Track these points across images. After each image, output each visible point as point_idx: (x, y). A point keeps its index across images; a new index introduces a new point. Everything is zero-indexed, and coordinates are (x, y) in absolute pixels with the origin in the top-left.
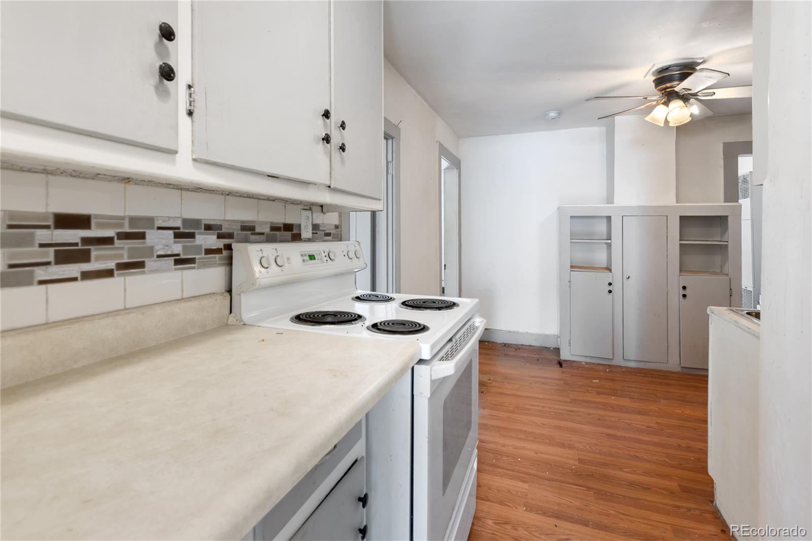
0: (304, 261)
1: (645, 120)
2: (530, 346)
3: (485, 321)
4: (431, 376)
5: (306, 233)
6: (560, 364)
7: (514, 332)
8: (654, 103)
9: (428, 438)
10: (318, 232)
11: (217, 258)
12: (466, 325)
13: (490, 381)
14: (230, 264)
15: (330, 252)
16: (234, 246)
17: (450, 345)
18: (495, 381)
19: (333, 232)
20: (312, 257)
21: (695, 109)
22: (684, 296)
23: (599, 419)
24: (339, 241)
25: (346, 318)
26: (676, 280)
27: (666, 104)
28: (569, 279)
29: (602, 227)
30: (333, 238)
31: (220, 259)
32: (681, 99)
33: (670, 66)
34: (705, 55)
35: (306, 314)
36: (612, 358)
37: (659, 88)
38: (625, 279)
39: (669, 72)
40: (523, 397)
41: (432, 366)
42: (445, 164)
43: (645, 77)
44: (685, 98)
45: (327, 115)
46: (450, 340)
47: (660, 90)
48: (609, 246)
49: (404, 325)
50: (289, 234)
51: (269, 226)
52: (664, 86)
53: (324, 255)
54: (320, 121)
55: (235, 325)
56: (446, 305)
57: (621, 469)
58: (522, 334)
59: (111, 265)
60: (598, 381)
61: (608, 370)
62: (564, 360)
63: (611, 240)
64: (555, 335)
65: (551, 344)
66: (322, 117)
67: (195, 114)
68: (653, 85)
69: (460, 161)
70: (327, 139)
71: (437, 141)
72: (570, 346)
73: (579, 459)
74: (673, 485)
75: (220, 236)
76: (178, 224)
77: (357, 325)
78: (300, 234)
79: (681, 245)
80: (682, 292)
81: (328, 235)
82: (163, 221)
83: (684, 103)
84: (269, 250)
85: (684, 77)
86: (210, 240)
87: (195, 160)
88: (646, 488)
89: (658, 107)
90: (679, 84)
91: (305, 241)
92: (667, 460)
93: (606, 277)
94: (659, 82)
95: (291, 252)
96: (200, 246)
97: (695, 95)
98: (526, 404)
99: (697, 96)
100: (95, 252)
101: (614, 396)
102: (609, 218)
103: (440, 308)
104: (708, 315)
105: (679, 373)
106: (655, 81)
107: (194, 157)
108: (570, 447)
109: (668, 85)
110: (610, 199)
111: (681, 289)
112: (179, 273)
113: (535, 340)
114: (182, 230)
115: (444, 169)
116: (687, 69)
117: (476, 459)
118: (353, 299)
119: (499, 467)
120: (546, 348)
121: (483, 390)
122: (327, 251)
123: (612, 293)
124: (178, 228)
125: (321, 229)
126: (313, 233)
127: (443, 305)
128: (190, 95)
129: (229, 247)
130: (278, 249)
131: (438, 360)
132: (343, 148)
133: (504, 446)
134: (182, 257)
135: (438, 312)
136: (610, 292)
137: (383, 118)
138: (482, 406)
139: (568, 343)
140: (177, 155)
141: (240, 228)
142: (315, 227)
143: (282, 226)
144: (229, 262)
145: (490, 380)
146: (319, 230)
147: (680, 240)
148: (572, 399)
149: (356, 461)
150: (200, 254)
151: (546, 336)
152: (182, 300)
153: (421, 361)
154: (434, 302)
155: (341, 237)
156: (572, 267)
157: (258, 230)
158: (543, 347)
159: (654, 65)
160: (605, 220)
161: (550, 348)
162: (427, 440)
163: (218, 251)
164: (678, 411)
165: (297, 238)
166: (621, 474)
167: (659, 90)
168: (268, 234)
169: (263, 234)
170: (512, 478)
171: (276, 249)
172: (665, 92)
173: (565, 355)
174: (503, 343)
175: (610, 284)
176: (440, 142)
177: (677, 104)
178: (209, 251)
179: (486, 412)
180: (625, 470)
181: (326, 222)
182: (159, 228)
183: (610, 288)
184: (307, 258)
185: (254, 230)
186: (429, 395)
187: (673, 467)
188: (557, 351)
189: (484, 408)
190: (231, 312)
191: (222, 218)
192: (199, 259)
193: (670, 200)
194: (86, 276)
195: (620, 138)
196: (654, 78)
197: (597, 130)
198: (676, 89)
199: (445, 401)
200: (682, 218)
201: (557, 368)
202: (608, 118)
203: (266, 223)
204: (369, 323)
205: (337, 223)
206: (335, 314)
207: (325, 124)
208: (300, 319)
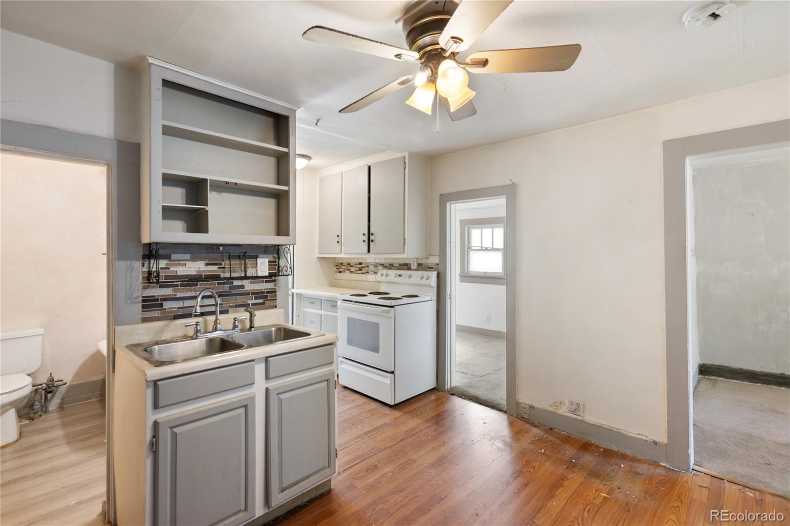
5: (413, 267)
10: (421, 267)
19: (434, 267)
45: (364, 234)
50: (406, 267)
59: (364, 272)
70: (364, 241)
84: (385, 271)
100: (363, 269)
122: (408, 274)
125: (424, 265)
126: (417, 267)
143: (404, 264)
157: (394, 265)
165: (409, 269)
168: (398, 267)
181: (429, 262)
184: (398, 276)
194: (362, 273)
203: (398, 263)
205: (438, 262)
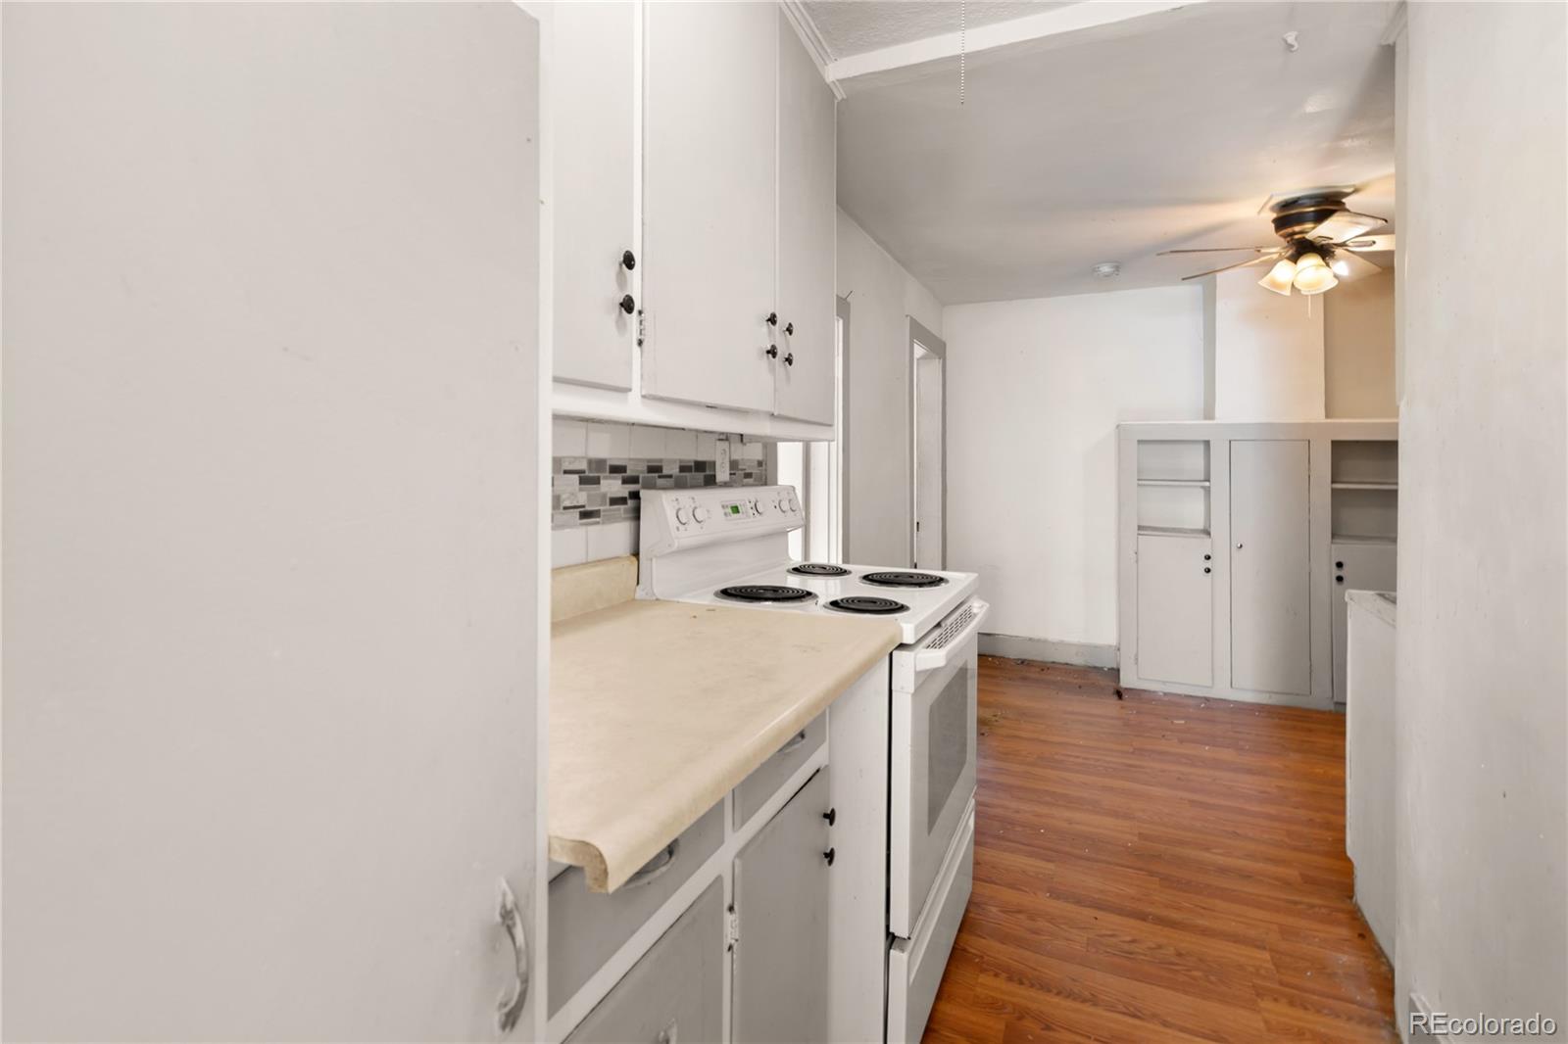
0: (726, 514)
1: (1260, 286)
2: (1067, 664)
3: (988, 605)
4: (915, 667)
5: (723, 475)
6: (1119, 694)
7: (1039, 640)
8: (1275, 256)
9: (911, 746)
10: (737, 473)
11: (622, 511)
12: (959, 610)
13: (994, 719)
14: (637, 517)
15: (757, 501)
16: (643, 494)
17: (937, 632)
18: (1004, 718)
19: (755, 471)
20: (736, 510)
21: (1342, 267)
22: (1340, 579)
23: (1179, 779)
24: (762, 485)
25: (786, 594)
26: (1325, 552)
27: (1294, 259)
28: (1135, 548)
29: (1194, 461)
30: (755, 480)
31: (626, 511)
32: (1317, 253)
33: (1299, 199)
34: (1357, 182)
35: (735, 588)
36: (1210, 684)
37: (1282, 232)
38: (1234, 549)
39: (1296, 208)
40: (1052, 742)
41: (916, 655)
42: (919, 351)
43: (1259, 212)
44: (1325, 251)
45: (772, 320)
46: (938, 625)
47: (1285, 236)
48: (1207, 490)
49: (875, 602)
50: (700, 476)
51: (678, 466)
52: (1290, 230)
53: (749, 506)
54: (765, 327)
55: (645, 600)
56: (929, 580)
57: (1208, 849)
58: (1053, 643)
60: (1183, 722)
61: (1203, 705)
62: (1126, 689)
63: (1209, 481)
64: (1110, 646)
65: (1107, 663)
66: (766, 323)
67: (645, 344)
68: (1273, 226)
69: (945, 344)
70: (772, 352)
71: (907, 316)
72: (1137, 663)
73: (1140, 834)
74: (1292, 874)
75: (625, 481)
76: (583, 466)
77: (808, 604)
78: (715, 476)
79: (1333, 491)
80: (1336, 572)
81: (748, 475)
82: (570, 463)
83: (1323, 259)
84: (685, 497)
85: (1321, 216)
86: (614, 486)
87: (644, 397)
88: (1246, 876)
89: (1279, 264)
90: (1314, 228)
91: (721, 486)
92: (1286, 839)
93: (1204, 546)
94: (1281, 223)
95: (709, 502)
96: (604, 495)
97: (1343, 245)
98: (1057, 754)
99: (1346, 246)
101: (1208, 745)
102: (1207, 443)
103: (921, 585)
104: (1346, 604)
105: (1330, 712)
106: (1275, 221)
107: (643, 393)
108: (1127, 816)
109: (1297, 229)
110: (1209, 413)
111: (1334, 566)
112: (584, 529)
113: (1077, 654)
114: (587, 474)
115: (918, 360)
116: (1329, 204)
117: (973, 814)
118: (788, 571)
119: (1010, 841)
120: (1095, 668)
121: (982, 731)
122: (753, 500)
123: (1210, 574)
124: (584, 472)
125: (740, 467)
126: (731, 474)
127: (925, 581)
128: (641, 322)
129: (635, 496)
130: (696, 497)
131: (923, 648)
132: (789, 360)
133: (1018, 812)
134: (588, 508)
135: (918, 589)
136: (1208, 571)
137: (835, 298)
138: (981, 755)
139: (1133, 657)
140: (630, 393)
141: (645, 468)
142: (734, 465)
143: (693, 464)
144: (636, 515)
145: (995, 716)
146: (738, 469)
147: (1333, 482)
148: (1135, 749)
149: (818, 771)
150: (605, 505)
151: (1096, 647)
152: (586, 564)
153: (902, 646)
154: (912, 577)
155: (766, 478)
156: (1140, 528)
157: (665, 472)
158: (1089, 667)
159: (1271, 198)
160: (1202, 447)
161: (1102, 668)
162: (909, 748)
163: (622, 501)
164: (1317, 770)
165: (710, 482)
166: (1206, 856)
167: (1281, 236)
168: (677, 478)
169: (670, 476)
170: (1031, 855)
171: (693, 499)
172: (1292, 239)
173: (1127, 680)
174: (1018, 659)
175: (1208, 558)
176: (911, 318)
177: (1311, 262)
178: (614, 501)
179: (989, 763)
180: (1214, 851)
181: (746, 457)
182: (566, 472)
183: (1208, 564)
184: (729, 510)
185: (661, 471)
186: (912, 690)
187: (1296, 849)
188: (1115, 673)
189: (985, 758)
190: (638, 583)
191: (626, 456)
192: (604, 511)
193: (1314, 412)
195: (1225, 309)
196: (1274, 215)
197: (1191, 291)
198: (1308, 236)
199: (932, 707)
200: (1335, 444)
201: (1114, 700)
202: (1207, 276)
203: (674, 461)
204: (824, 599)
205: (760, 458)
206: (775, 589)
207: (770, 332)
208: (726, 593)
